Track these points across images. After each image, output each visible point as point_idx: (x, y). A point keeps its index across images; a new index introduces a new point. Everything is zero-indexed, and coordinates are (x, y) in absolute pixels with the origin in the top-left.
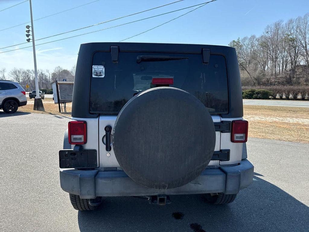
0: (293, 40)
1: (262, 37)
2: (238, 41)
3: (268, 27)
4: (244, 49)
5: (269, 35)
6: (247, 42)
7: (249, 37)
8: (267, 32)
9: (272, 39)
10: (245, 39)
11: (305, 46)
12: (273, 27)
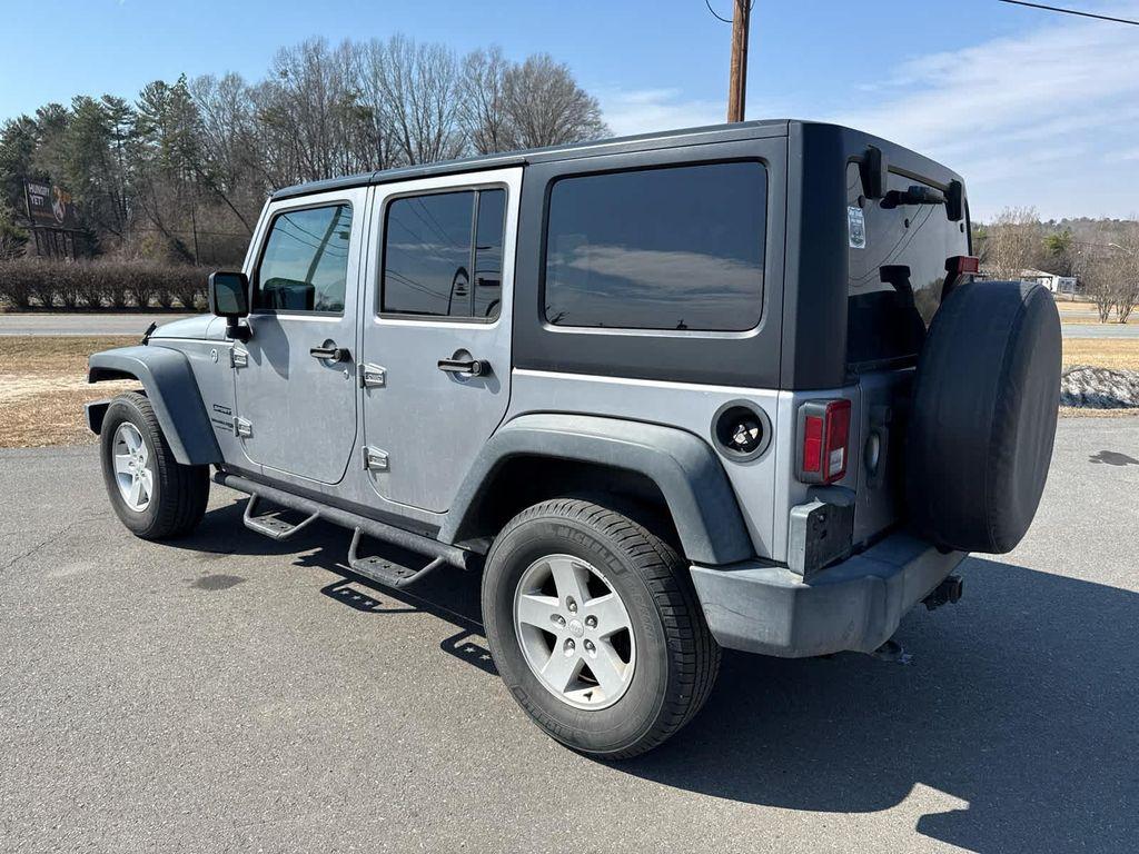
0: (366, 114)
1: (267, 86)
2: (182, 87)
3: (283, 55)
4: (201, 121)
5: (292, 85)
6: (214, 96)
7: (220, 78)
8: (284, 74)
9: (302, 100)
10: (205, 82)
11: (404, 141)
12: (301, 58)
